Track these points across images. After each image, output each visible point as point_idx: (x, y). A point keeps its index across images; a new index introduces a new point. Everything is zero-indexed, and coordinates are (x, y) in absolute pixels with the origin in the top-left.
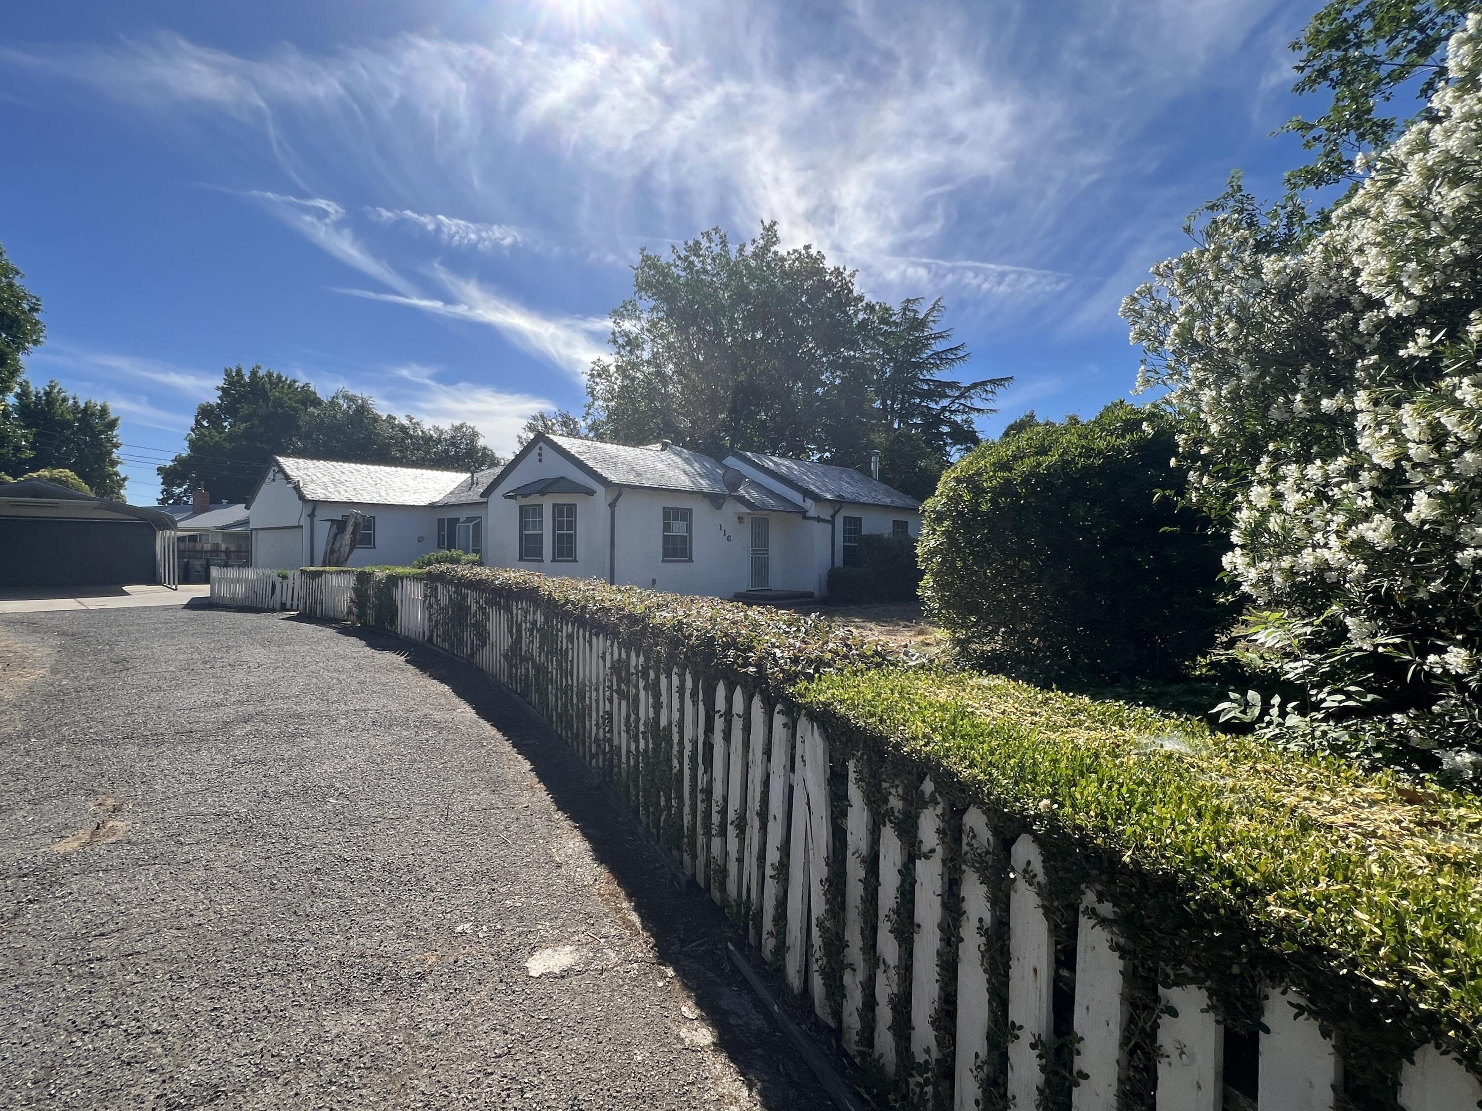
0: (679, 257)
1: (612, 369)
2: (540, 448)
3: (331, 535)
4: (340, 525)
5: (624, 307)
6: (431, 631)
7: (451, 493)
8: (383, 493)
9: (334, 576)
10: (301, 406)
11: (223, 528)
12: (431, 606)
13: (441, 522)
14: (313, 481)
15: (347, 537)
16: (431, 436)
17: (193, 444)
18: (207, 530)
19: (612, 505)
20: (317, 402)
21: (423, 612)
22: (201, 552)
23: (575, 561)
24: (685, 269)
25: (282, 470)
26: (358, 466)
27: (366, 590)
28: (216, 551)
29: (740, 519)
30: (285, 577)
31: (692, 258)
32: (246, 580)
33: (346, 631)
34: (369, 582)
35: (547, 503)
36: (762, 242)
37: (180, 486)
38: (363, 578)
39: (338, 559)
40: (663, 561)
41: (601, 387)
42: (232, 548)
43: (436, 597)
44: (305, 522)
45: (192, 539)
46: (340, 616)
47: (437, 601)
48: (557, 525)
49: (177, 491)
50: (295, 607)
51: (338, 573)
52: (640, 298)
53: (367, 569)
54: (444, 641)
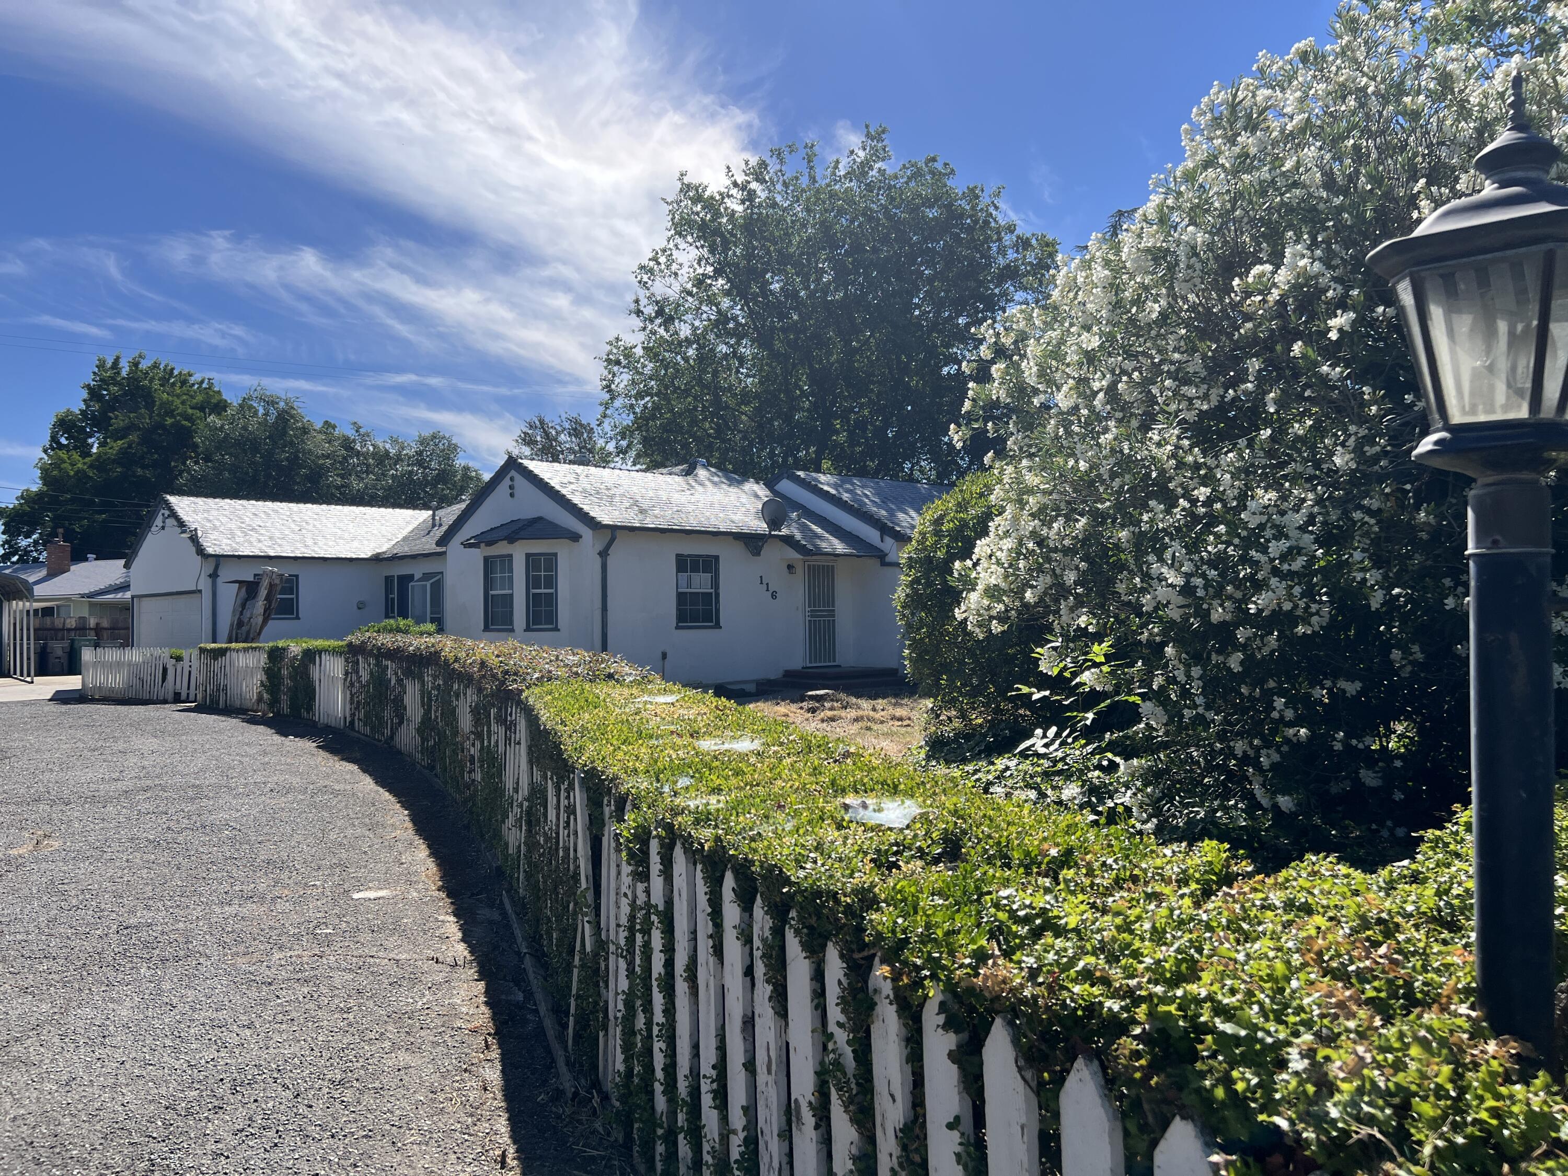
0: (735, 184)
1: (639, 351)
2: (512, 479)
3: (239, 602)
4: (250, 588)
5: (655, 259)
6: (353, 715)
7: (405, 539)
8: (310, 542)
9: (241, 655)
10: (198, 413)
11: (91, 595)
12: (352, 685)
13: (388, 580)
14: (215, 528)
15: (260, 605)
16: (387, 452)
17: (46, 475)
18: (68, 599)
19: (604, 554)
20: (220, 407)
21: (344, 692)
22: (63, 629)
23: (556, 629)
24: (743, 202)
25: (174, 514)
26: (277, 505)
27: (279, 669)
28: (82, 628)
29: (790, 567)
30: (179, 659)
31: (754, 185)
32: (130, 664)
33: (253, 721)
34: (282, 659)
35: (519, 552)
36: (862, 154)
37: (28, 536)
38: (276, 655)
39: (248, 632)
40: (677, 628)
41: (623, 379)
42: (105, 624)
43: (358, 672)
44: (204, 584)
45: (48, 612)
46: (249, 705)
47: (359, 677)
48: (532, 581)
49: (23, 542)
50: (192, 697)
51: (245, 650)
52: (676, 246)
53: (281, 644)
54: (365, 725)
